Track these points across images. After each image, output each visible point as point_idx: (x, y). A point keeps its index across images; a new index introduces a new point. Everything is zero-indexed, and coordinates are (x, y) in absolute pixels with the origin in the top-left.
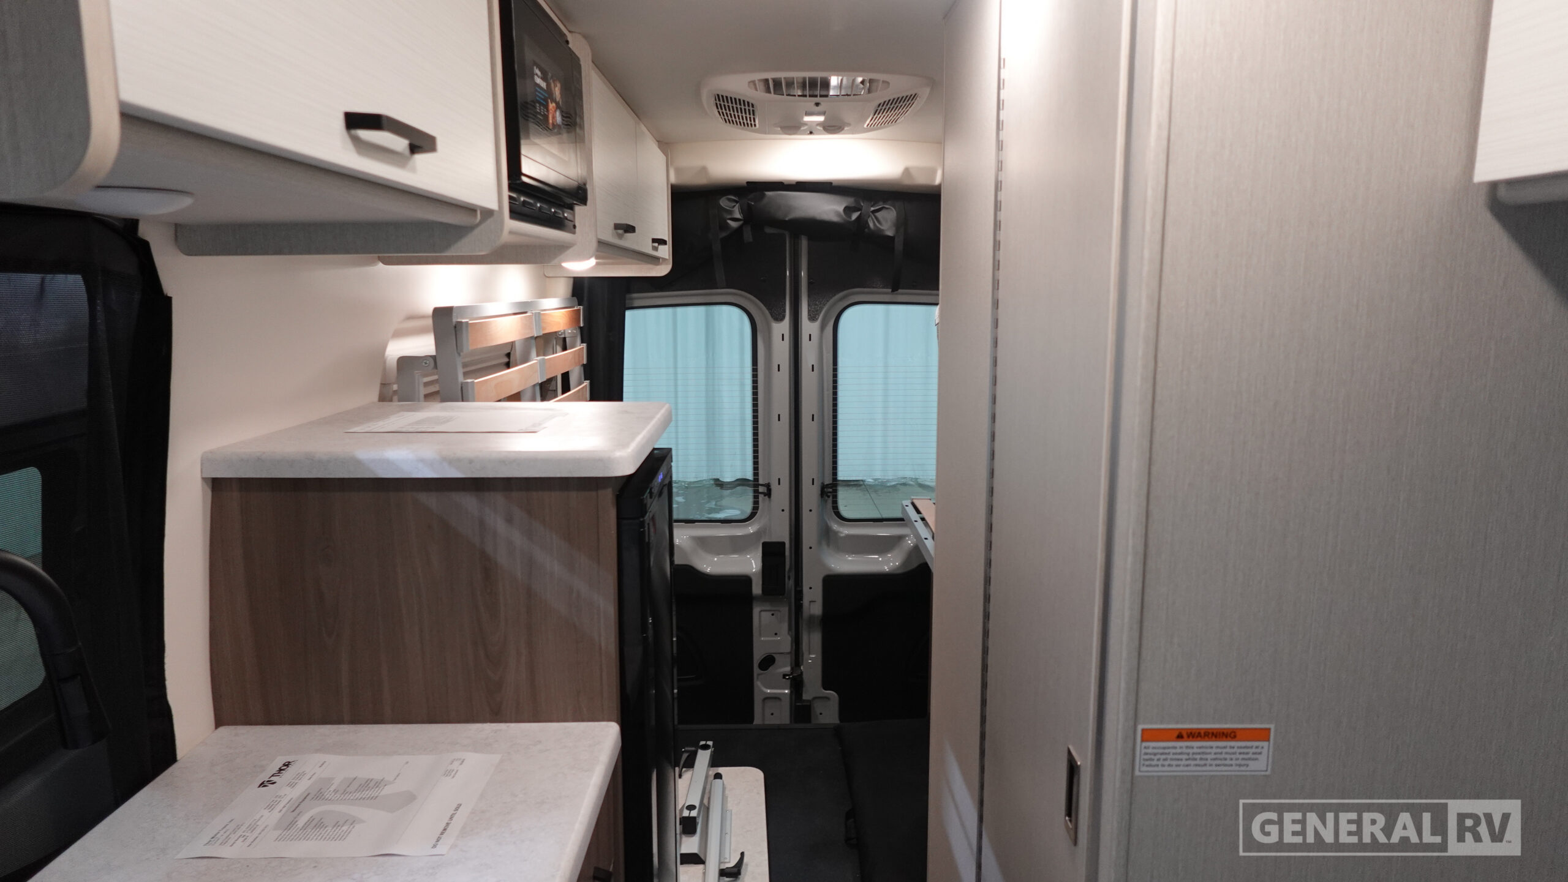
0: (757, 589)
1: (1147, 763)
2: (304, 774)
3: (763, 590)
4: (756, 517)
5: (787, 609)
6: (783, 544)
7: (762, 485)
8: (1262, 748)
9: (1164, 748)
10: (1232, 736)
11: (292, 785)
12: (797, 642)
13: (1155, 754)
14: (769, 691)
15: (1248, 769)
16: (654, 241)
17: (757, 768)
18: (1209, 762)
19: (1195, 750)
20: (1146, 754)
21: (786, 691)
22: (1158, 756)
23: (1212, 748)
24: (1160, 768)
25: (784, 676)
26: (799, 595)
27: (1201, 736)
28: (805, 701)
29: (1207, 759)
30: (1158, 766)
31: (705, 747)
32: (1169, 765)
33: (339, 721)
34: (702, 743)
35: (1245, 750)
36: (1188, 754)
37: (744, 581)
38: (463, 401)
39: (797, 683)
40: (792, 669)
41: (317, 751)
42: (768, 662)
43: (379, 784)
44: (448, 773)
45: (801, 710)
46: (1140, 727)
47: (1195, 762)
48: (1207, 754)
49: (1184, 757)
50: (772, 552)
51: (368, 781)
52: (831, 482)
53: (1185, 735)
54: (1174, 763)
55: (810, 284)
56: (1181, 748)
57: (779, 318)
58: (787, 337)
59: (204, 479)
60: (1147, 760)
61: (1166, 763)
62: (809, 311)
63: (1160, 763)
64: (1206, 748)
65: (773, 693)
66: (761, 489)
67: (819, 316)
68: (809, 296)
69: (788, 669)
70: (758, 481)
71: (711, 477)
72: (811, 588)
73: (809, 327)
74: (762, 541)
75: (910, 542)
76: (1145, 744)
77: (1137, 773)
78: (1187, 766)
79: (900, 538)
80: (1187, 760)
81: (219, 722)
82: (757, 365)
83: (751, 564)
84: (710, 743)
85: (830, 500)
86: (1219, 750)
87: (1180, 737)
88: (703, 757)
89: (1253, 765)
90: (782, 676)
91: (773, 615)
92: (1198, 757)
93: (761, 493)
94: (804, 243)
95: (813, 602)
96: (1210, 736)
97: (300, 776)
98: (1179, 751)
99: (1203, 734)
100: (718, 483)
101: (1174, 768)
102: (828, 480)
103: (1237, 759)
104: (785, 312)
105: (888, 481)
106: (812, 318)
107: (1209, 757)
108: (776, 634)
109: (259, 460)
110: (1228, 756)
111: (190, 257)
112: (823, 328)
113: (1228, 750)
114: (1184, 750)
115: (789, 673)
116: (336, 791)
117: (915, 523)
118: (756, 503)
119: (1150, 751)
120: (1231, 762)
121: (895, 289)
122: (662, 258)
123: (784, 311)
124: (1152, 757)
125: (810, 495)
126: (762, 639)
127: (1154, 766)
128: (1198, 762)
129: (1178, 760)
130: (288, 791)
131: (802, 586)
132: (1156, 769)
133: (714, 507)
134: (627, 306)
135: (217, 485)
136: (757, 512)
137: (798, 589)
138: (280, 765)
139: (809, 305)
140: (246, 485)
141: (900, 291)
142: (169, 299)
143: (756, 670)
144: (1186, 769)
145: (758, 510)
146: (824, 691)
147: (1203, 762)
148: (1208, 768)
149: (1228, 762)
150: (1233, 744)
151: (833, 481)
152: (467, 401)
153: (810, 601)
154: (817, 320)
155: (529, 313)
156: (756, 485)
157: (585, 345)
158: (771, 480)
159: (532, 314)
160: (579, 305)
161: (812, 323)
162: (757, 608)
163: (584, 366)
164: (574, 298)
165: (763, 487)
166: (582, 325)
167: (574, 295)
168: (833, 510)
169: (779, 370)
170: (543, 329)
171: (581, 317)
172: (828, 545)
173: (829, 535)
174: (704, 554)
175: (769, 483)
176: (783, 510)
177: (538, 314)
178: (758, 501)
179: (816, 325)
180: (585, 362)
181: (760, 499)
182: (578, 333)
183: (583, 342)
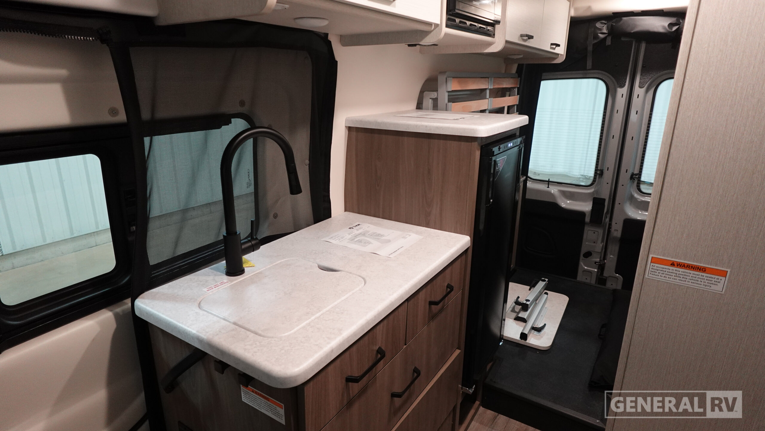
0: (587, 219)
1: (653, 273)
2: (362, 228)
3: (591, 220)
4: (594, 185)
5: (603, 232)
6: (604, 200)
7: (599, 170)
8: (721, 280)
9: (663, 268)
10: (703, 270)
11: (357, 230)
12: (606, 248)
13: (658, 270)
14: (586, 268)
15: (710, 288)
16: (552, 44)
17: (567, 296)
18: (687, 280)
19: (680, 273)
20: (652, 269)
21: (596, 270)
22: (659, 271)
23: (690, 274)
24: (659, 277)
25: (595, 263)
26: (610, 226)
27: (685, 267)
28: (605, 277)
29: (687, 279)
30: (658, 276)
31: (544, 281)
32: (665, 277)
33: (378, 217)
34: (543, 279)
35: (710, 279)
36: (676, 274)
37: (582, 214)
38: (446, 111)
39: (601, 267)
40: (600, 260)
41: (369, 223)
42: (588, 254)
43: (382, 236)
44: (404, 237)
45: (601, 280)
46: (651, 256)
47: (679, 278)
48: (687, 276)
49: (674, 275)
50: (598, 203)
51: (379, 234)
52: (638, 173)
53: (676, 264)
54: (667, 276)
55: (643, 67)
56: (672, 270)
57: (622, 86)
58: (625, 96)
59: (346, 126)
60: (653, 272)
61: (663, 275)
62: (640, 82)
63: (659, 275)
64: (687, 273)
65: (587, 269)
66: (598, 172)
67: (646, 84)
68: (641, 75)
69: (598, 260)
70: (598, 168)
72: (616, 223)
73: (638, 91)
74: (594, 197)
76: (652, 264)
77: (646, 276)
78: (675, 279)
80: (675, 276)
81: (345, 211)
82: (606, 110)
83: (586, 207)
84: (547, 280)
85: (636, 182)
86: (695, 276)
87: (673, 264)
88: (541, 285)
89: (713, 287)
90: (594, 263)
91: (594, 233)
92: (682, 276)
93: (598, 174)
94: (643, 46)
95: (617, 230)
96: (690, 268)
97: (360, 228)
98: (671, 271)
99: (686, 266)
101: (667, 279)
102: (636, 172)
103: (704, 282)
106: (640, 87)
107: (688, 277)
108: (594, 242)
109: (361, 121)
110: (699, 280)
111: (344, 47)
112: (647, 91)
113: (700, 277)
114: (674, 271)
115: (599, 262)
116: (369, 235)
119: (655, 268)
120: (700, 283)
122: (561, 54)
123: (626, 82)
124: (656, 271)
125: (624, 177)
126: (587, 243)
127: (656, 275)
128: (681, 279)
129: (670, 275)
130: (355, 231)
131: (612, 222)
132: (657, 277)
135: (350, 129)
136: (594, 183)
137: (610, 223)
138: (357, 224)
139: (640, 79)
140: (358, 130)
142: (337, 62)
143: (582, 257)
144: (673, 280)
145: (595, 182)
146: (615, 274)
147: (684, 279)
148: (687, 283)
149: (699, 282)
150: (703, 274)
151: (639, 172)
152: (448, 111)
153: (615, 230)
154: (644, 87)
155: (489, 78)
156: (596, 170)
157: (519, 96)
158: (604, 168)
159: (490, 78)
160: (519, 77)
161: (641, 89)
162: (587, 228)
163: (517, 105)
164: (517, 74)
165: (599, 171)
166: (518, 86)
167: (517, 72)
168: (637, 188)
169: (617, 113)
170: (494, 86)
171: (519, 83)
172: (630, 204)
173: (632, 199)
174: (563, 199)
175: (603, 169)
176: (608, 183)
177: (493, 79)
178: (596, 178)
179: (643, 90)
180: (518, 104)
181: (597, 177)
182: (516, 90)
183: (518, 94)
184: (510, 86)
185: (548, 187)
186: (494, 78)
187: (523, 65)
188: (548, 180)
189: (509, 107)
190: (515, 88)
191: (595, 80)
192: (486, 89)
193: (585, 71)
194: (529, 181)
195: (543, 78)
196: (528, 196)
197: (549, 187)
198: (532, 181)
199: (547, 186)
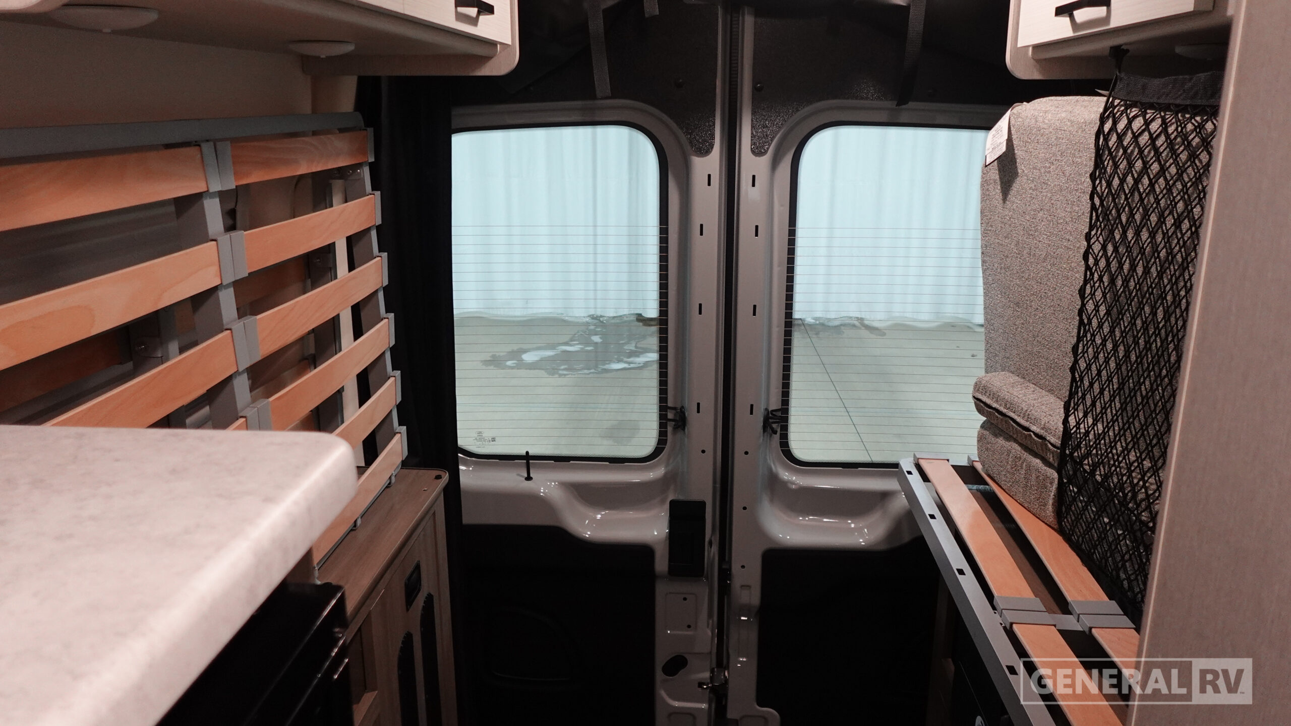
0: (661, 564)
3: (670, 567)
4: (662, 456)
5: (707, 591)
6: (702, 504)
7: (671, 408)
12: (722, 638)
14: (677, 704)
21: (703, 706)
25: (700, 685)
26: (725, 574)
28: (729, 720)
37: (642, 552)
39: (718, 694)
40: (712, 675)
42: (676, 665)
50: (684, 515)
52: (780, 407)
55: (756, 90)
57: (705, 151)
58: (715, 180)
62: (753, 136)
65: (681, 707)
66: (670, 415)
67: (769, 145)
68: (754, 113)
69: (706, 675)
70: (666, 402)
71: (632, 312)
72: (743, 567)
73: (752, 165)
74: (671, 497)
75: (901, 502)
79: (885, 496)
82: (667, 224)
83: (652, 529)
85: (777, 437)
90: (697, 685)
91: (685, 599)
95: (746, 585)
100: (641, 318)
104: (714, 139)
105: (829, 320)
106: (758, 151)
108: (689, 626)
112: (775, 163)
115: (708, 681)
117: (908, 476)
118: (662, 434)
121: (902, 100)
122: (501, 43)
123: (712, 136)
125: (747, 428)
126: (669, 633)
131: (730, 562)
133: (633, 349)
134: (453, 127)
136: (664, 451)
137: (724, 567)
139: (753, 127)
141: (911, 105)
143: (659, 675)
145: (665, 447)
146: (758, 707)
153: (742, 586)
154: (766, 152)
155: (197, 144)
156: (663, 407)
157: (378, 193)
158: (686, 405)
159: (207, 148)
160: (368, 124)
161: (757, 158)
162: (662, 590)
163: (378, 228)
164: (358, 113)
165: (674, 411)
166: (372, 159)
167: (360, 104)
168: (781, 450)
169: (701, 234)
170: (237, 175)
171: (371, 145)
172: (772, 501)
173: (773, 483)
174: (582, 509)
175: (683, 407)
176: (703, 452)
177: (227, 149)
178: (666, 432)
179: (764, 161)
180: (379, 221)
181: (670, 429)
182: (366, 173)
183: (374, 188)
184: (342, 162)
185: (529, 478)
186: (234, 140)
187: (376, 80)
188: (523, 453)
189: (351, 241)
190: (359, 165)
191: (623, 132)
192: (197, 198)
193: (589, 103)
194: (466, 464)
195: (454, 125)
196: (469, 517)
197: (531, 476)
198: (475, 463)
199: (526, 475)
